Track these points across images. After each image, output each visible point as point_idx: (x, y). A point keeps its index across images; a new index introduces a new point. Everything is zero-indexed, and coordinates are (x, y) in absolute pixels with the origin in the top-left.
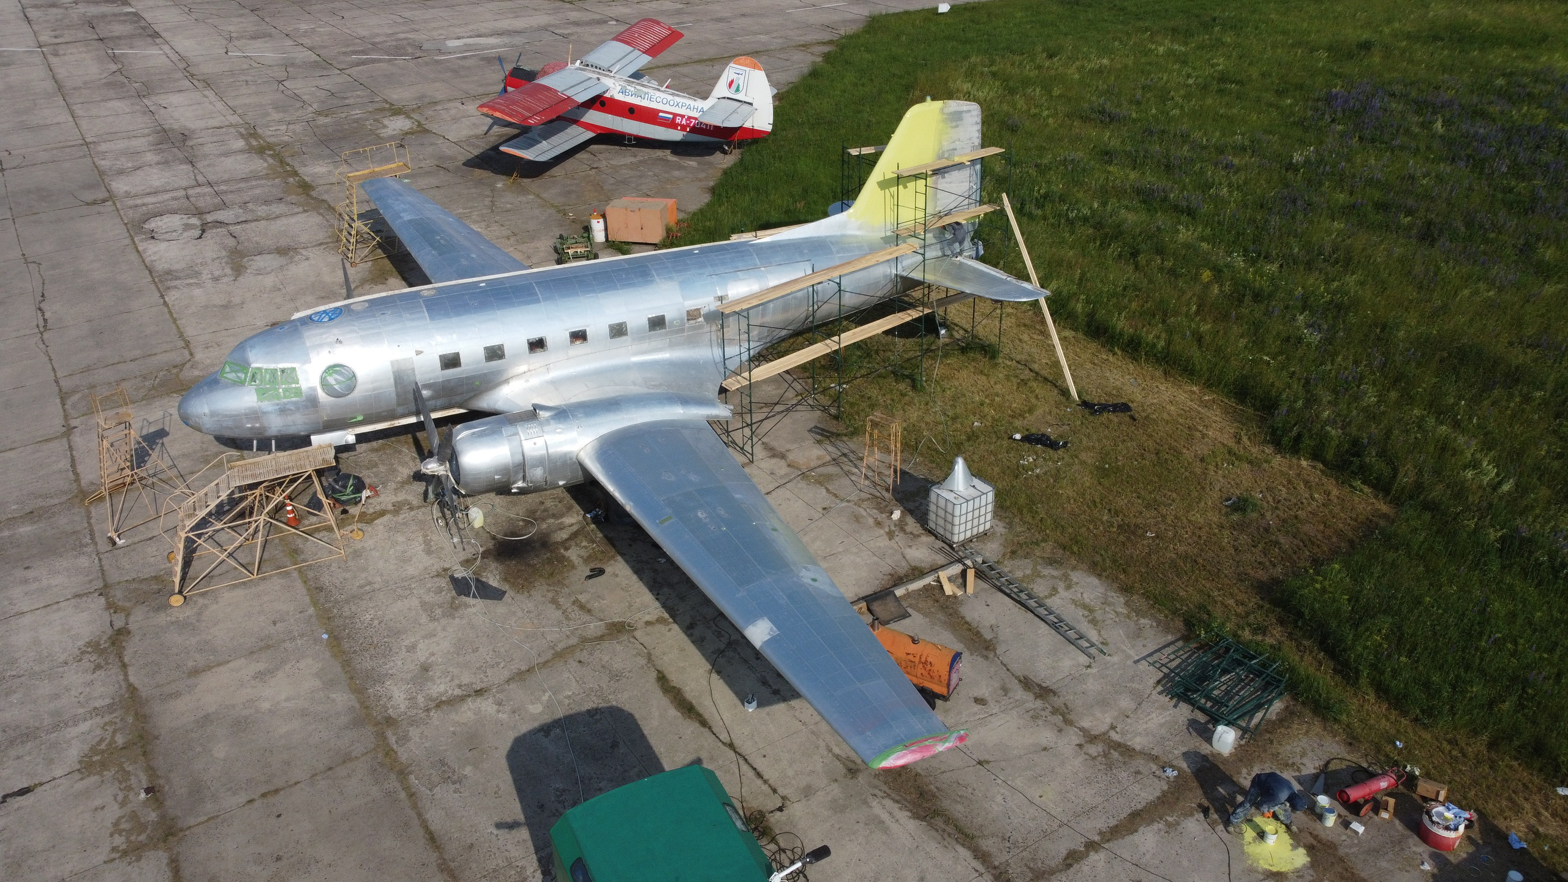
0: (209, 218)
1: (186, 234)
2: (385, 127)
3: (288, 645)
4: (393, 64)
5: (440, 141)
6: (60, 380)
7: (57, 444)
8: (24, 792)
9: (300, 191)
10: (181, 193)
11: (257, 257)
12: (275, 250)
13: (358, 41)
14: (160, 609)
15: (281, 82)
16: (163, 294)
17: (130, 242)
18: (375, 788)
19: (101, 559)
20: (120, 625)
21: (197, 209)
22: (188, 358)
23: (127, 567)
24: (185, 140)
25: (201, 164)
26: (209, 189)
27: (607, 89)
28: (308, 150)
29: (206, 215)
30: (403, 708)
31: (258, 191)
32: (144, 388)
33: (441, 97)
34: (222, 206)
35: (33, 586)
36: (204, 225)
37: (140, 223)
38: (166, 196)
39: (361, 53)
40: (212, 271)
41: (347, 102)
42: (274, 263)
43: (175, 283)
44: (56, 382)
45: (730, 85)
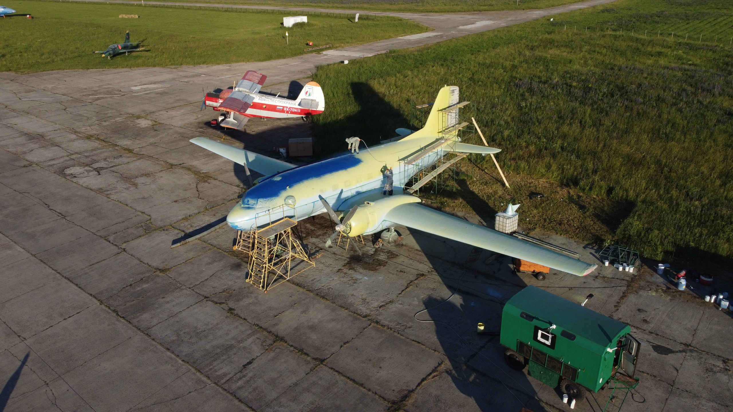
0: (94, 166)
1: (90, 174)
2: (139, 124)
3: (303, 302)
4: (115, 99)
5: (172, 127)
6: (96, 233)
7: (123, 256)
8: (250, 363)
9: (127, 152)
10: (67, 158)
11: (137, 179)
12: (142, 175)
13: (86, 90)
14: (238, 301)
15: (65, 109)
16: (108, 197)
17: (66, 179)
18: (383, 335)
19: (193, 290)
20: (227, 308)
21: (84, 163)
22: (149, 218)
23: (208, 290)
24: (43, 137)
25: (63, 146)
26: (80, 156)
27: (254, 98)
28: (111, 136)
29: (91, 166)
30: (368, 312)
31: (106, 154)
32: (141, 231)
33: (153, 110)
34: (95, 161)
35: (174, 303)
36: (95, 169)
37: (61, 172)
38: (62, 160)
39: (92, 95)
40: (121, 186)
41: (108, 115)
42: (148, 180)
43: (109, 192)
44: (95, 234)
45: (306, 93)
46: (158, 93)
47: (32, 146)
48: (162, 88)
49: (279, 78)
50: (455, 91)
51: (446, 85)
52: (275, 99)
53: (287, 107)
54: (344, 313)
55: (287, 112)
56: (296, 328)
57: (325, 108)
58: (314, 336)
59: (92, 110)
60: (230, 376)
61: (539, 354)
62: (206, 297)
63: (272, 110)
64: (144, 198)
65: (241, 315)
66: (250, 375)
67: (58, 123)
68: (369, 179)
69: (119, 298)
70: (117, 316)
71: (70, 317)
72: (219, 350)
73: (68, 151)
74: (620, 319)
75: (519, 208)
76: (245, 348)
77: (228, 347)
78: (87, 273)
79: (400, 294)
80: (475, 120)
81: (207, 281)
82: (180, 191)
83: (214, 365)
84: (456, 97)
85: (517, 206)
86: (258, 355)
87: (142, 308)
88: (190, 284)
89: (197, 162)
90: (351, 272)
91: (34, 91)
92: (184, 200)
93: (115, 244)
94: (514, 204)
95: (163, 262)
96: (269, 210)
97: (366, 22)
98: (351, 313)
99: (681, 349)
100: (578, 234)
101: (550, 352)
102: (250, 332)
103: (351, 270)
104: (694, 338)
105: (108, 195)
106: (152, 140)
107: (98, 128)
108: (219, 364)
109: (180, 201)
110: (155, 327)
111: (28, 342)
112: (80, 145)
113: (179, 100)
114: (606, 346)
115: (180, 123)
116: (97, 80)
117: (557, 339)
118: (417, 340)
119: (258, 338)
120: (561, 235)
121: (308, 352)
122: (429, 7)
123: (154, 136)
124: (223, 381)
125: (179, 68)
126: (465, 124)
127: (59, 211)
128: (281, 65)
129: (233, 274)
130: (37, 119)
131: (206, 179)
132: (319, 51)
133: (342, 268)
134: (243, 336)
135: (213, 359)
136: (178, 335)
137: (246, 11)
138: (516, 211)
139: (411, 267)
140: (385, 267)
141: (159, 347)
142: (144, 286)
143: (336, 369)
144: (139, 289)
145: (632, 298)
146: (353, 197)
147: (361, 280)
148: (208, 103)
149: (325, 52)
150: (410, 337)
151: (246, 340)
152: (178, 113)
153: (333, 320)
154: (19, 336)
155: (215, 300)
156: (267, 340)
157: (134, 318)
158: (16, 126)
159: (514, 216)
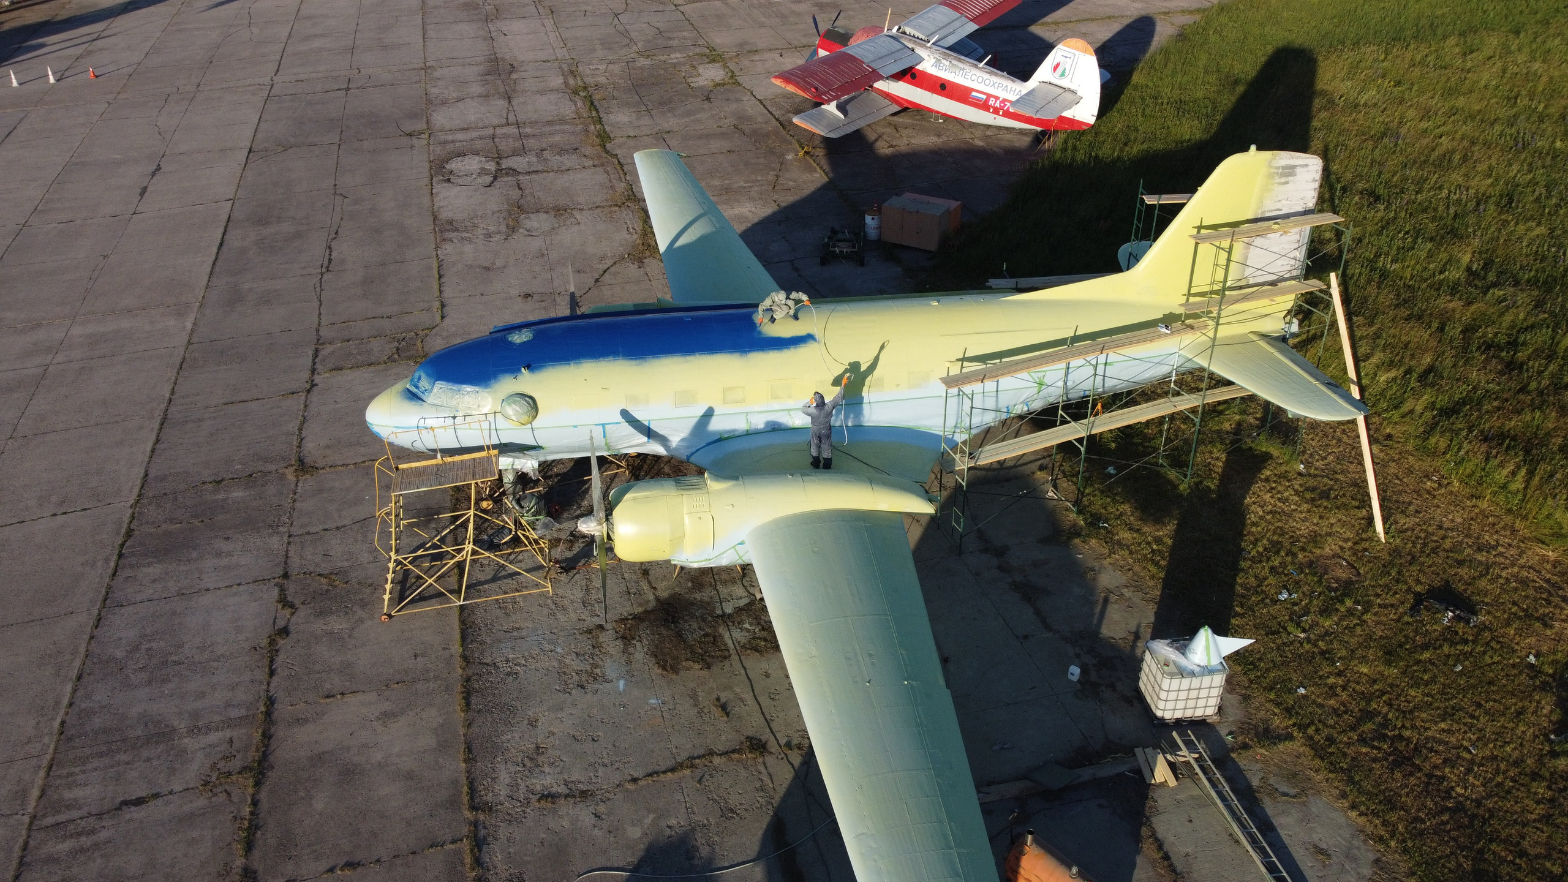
0: (505, 164)
1: (480, 180)
2: (698, 75)
3: (420, 686)
5: (746, 98)
6: (322, 329)
8: (140, 802)
9: (597, 141)
10: (488, 132)
11: (533, 215)
12: (552, 209)
14: (322, 613)
17: (428, 182)
19: (289, 543)
20: (281, 624)
21: (498, 151)
22: (437, 322)
23: (310, 557)
24: (512, 73)
25: (518, 101)
26: (515, 130)
28: (618, 95)
29: (502, 161)
30: (502, 796)
31: (558, 138)
32: (388, 351)
33: (762, 46)
34: (521, 152)
35: (225, 562)
36: (498, 172)
37: (443, 162)
38: (475, 134)
40: (489, 225)
41: (672, 42)
42: (547, 224)
43: (452, 235)
44: (318, 331)
45: (1055, 69)
47: (473, 88)
51: (1253, 147)
53: (997, 98)
54: (452, 769)
55: (996, 111)
57: (1098, 117)
58: (322, 801)
60: (75, 814)
62: (285, 575)
63: (957, 99)
64: (488, 268)
65: (280, 658)
66: (103, 835)
67: (569, 45)
69: (170, 504)
70: (117, 548)
72: (138, 732)
73: (511, 114)
75: (1243, 652)
76: (181, 753)
77: (160, 734)
78: (200, 420)
79: (634, 780)
80: (1339, 286)
81: (336, 532)
82: (567, 270)
83: (89, 766)
84: (1300, 192)
86: (177, 789)
87: (172, 548)
88: (303, 526)
90: (613, 647)
93: (318, 366)
94: (1222, 630)
96: (454, 417)
102: (241, 713)
103: (618, 642)
105: (445, 240)
107: (618, 71)
108: (96, 769)
109: (536, 296)
110: (130, 608)
112: (544, 105)
119: (230, 741)
120: (1353, 806)
121: (258, 842)
123: (685, 114)
124: (50, 820)
126: (1313, 285)
127: (334, 255)
130: (550, 28)
133: (609, 626)
134: (216, 718)
135: (103, 749)
136: (135, 649)
138: (1228, 658)
140: (705, 672)
141: (76, 663)
142: (236, 494)
144: (221, 496)
146: (749, 434)
147: (602, 686)
151: (208, 732)
153: (409, 776)
155: (291, 590)
156: (238, 756)
157: (132, 566)
158: (502, 37)
159: (1209, 671)
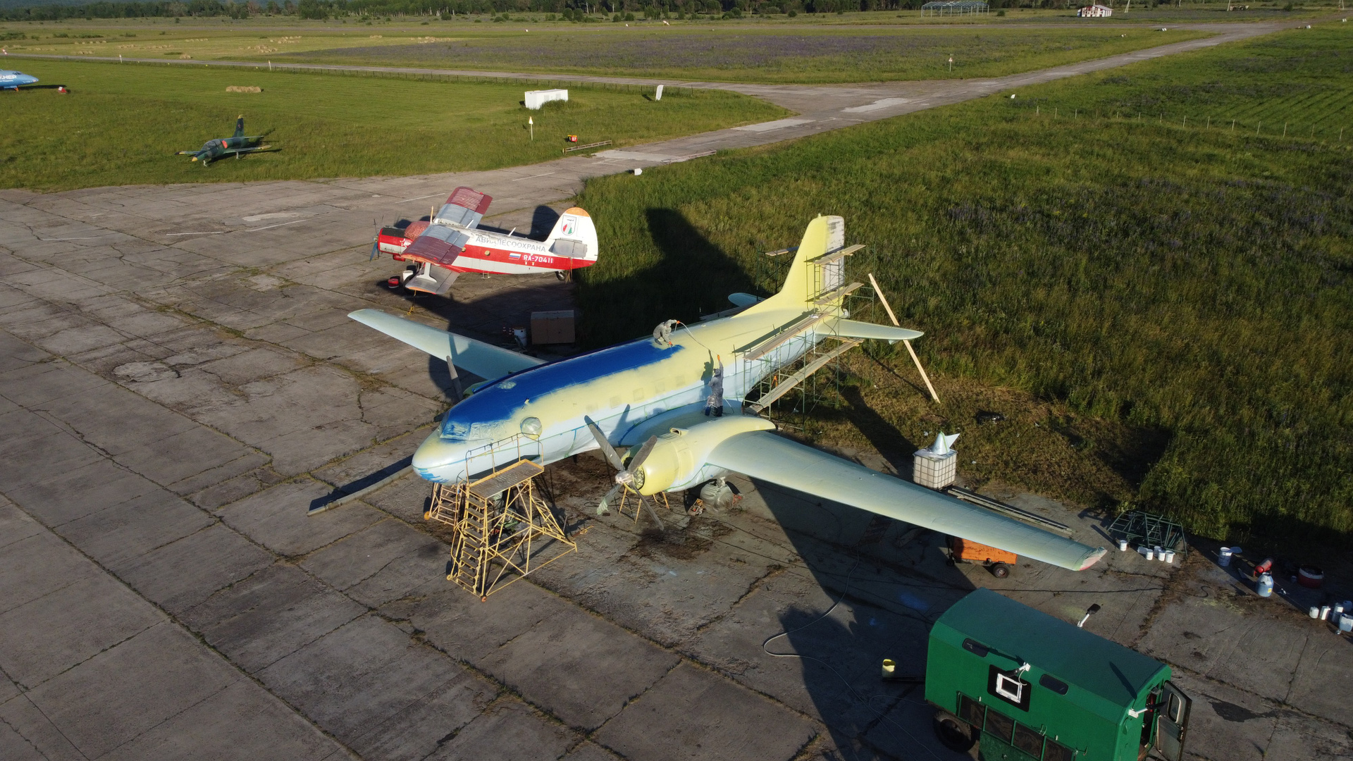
0: (171, 362)
1: (164, 375)
2: (256, 284)
4: (211, 238)
5: (317, 291)
6: (168, 488)
7: (219, 531)
9: (231, 335)
10: (122, 347)
11: (248, 385)
12: (259, 378)
13: (159, 223)
14: (431, 615)
15: (120, 258)
16: (193, 417)
17: (117, 386)
18: (704, 682)
19: (347, 595)
20: (410, 630)
21: (151, 356)
22: (268, 458)
23: (375, 596)
24: (78, 308)
25: (114, 324)
26: (144, 342)
27: (468, 238)
28: (205, 306)
29: (165, 361)
30: (676, 637)
31: (193, 339)
32: (253, 483)
33: (283, 259)
34: (173, 353)
35: (310, 620)
36: (172, 368)
37: (109, 372)
38: (111, 350)
39: (172, 231)
40: (218, 398)
41: (201, 268)
42: (268, 388)
43: (195, 410)
44: (166, 489)
45: (564, 229)
46: (291, 229)
47: (57, 323)
48: (300, 218)
49: (514, 200)
50: (837, 225)
51: (819, 215)
52: (508, 240)
53: (528, 254)
54: (631, 639)
55: (530, 263)
56: (539, 668)
57: (599, 255)
58: (572, 684)
59: (171, 259)
61: (1000, 719)
62: (371, 609)
63: (501, 260)
64: (260, 421)
65: (437, 644)
67: (106, 283)
68: (678, 385)
69: (207, 610)
70: (201, 645)
71: (113, 646)
72: (393, 712)
73: (123, 333)
74: (1151, 651)
75: (958, 441)
76: (442, 707)
77: (411, 706)
78: (149, 563)
79: (736, 603)
80: (876, 278)
81: (374, 578)
82: (327, 408)
83: (383, 740)
84: (838, 237)
85: (954, 438)
86: (467, 721)
87: (251, 629)
88: (342, 584)
89: (361, 354)
90: (644, 561)
91: (65, 223)
92: (335, 425)
93: (204, 507)
94: (948, 433)
95: (292, 543)
96: (491, 445)
97: (675, 101)
98: (643, 640)
99: (1268, 710)
100: (1068, 490)
101: (1019, 716)
102: (453, 675)
103: (644, 558)
104: (1292, 689)
105: (193, 414)
106: (279, 314)
107: (180, 292)
108: (391, 738)
109: (327, 427)
110: (274, 667)
111: (34, 694)
112: (146, 323)
113: (330, 241)
114: (1126, 706)
115: (332, 284)
116: (180, 205)
117: (1033, 691)
118: (768, 692)
119: (467, 688)
120: (1036, 491)
121: (561, 716)
122: (791, 76)
123: (282, 307)
125: (333, 183)
126: (856, 286)
127: (101, 446)
128: (519, 178)
129: (423, 564)
130: (69, 275)
131: (377, 386)
132: (588, 153)
133: (628, 554)
134: (440, 684)
135: (381, 729)
136: (317, 682)
137: (456, 80)
138: (953, 447)
139: (757, 551)
140: (709, 553)
141: (280, 704)
142: (256, 588)
143: (615, 749)
144: (245, 592)
145: (1172, 612)
146: (648, 419)
147: (663, 578)
148: (383, 246)
149: (599, 154)
150: (755, 687)
151: (444, 691)
152: (329, 264)
153: (610, 653)
154: (16, 683)
155: (389, 614)
156: (485, 691)
157: (234, 649)
158: (29, 288)
159: (947, 456)
